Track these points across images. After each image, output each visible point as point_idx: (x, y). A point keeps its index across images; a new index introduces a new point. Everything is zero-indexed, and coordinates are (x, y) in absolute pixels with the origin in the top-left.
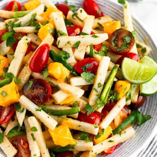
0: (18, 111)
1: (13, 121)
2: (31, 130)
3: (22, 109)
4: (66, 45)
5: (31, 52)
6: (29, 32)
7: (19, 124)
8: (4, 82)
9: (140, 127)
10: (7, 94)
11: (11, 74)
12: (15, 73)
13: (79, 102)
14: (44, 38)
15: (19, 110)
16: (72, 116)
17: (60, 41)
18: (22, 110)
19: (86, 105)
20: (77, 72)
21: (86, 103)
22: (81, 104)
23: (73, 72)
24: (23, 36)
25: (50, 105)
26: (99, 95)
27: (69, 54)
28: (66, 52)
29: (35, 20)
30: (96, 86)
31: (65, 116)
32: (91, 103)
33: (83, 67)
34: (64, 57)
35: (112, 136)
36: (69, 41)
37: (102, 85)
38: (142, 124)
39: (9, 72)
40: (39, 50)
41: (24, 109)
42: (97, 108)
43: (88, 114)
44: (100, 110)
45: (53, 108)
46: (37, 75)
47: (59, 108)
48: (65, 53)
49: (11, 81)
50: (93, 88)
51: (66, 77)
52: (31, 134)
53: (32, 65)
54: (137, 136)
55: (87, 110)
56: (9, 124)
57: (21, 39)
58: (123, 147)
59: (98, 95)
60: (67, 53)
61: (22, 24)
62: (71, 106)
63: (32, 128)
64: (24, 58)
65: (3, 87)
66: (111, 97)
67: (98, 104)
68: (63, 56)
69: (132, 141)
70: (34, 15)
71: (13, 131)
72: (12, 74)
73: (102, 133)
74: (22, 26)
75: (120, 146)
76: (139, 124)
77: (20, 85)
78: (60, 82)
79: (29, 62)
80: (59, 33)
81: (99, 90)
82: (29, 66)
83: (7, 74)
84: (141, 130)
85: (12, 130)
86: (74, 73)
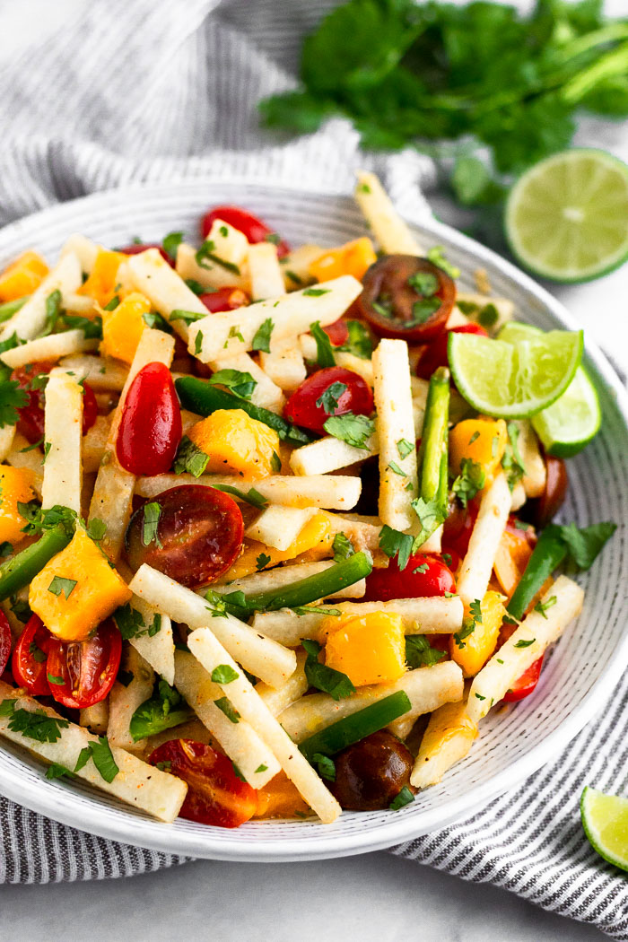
0: (138, 637)
1: (126, 685)
2: (213, 680)
3: (150, 621)
4: (226, 347)
5: (100, 419)
6: (63, 354)
7: (158, 678)
8: (45, 546)
9: (589, 575)
10: (74, 584)
11: (59, 510)
12: (75, 505)
13: (352, 532)
14: (133, 350)
15: (141, 629)
16: (343, 592)
17: (203, 333)
18: (152, 623)
19: (380, 536)
20: (302, 429)
21: (376, 530)
22: (360, 535)
23: (288, 432)
24: (47, 371)
25: (249, 576)
26: (415, 487)
27: (248, 374)
28: (238, 372)
29: (62, 313)
30: (390, 456)
31: (319, 601)
32: (398, 522)
33: (319, 402)
34: (236, 388)
35: (518, 626)
36: (232, 325)
37: (412, 448)
38: (591, 560)
39: (47, 504)
40: (136, 387)
41: (158, 619)
42: (423, 533)
43: (403, 563)
44: (435, 545)
45: (267, 583)
46: (159, 484)
47: (289, 577)
48: (231, 375)
49: (69, 536)
50: (382, 466)
51: (271, 454)
52: (216, 702)
53: (128, 452)
54: (593, 605)
55: (395, 552)
56: (113, 704)
57: (47, 380)
58: (560, 660)
59: (409, 487)
60: (242, 374)
61: (22, 335)
62: (327, 558)
63: (215, 672)
64: (83, 443)
65: (48, 567)
66: (456, 487)
67: (424, 518)
68: (232, 384)
69: (586, 626)
70: (52, 296)
71: (146, 714)
72: (64, 508)
73: (476, 618)
74: (24, 342)
75: (548, 660)
76: (581, 563)
77: (106, 542)
78: (259, 477)
79: (111, 447)
80: (180, 317)
81: (409, 466)
82: (117, 460)
83: (43, 516)
84: (599, 579)
85: (138, 712)
86: (293, 435)
